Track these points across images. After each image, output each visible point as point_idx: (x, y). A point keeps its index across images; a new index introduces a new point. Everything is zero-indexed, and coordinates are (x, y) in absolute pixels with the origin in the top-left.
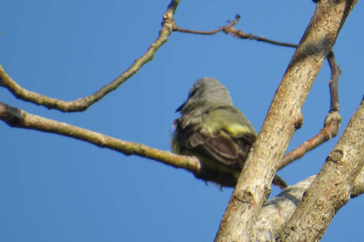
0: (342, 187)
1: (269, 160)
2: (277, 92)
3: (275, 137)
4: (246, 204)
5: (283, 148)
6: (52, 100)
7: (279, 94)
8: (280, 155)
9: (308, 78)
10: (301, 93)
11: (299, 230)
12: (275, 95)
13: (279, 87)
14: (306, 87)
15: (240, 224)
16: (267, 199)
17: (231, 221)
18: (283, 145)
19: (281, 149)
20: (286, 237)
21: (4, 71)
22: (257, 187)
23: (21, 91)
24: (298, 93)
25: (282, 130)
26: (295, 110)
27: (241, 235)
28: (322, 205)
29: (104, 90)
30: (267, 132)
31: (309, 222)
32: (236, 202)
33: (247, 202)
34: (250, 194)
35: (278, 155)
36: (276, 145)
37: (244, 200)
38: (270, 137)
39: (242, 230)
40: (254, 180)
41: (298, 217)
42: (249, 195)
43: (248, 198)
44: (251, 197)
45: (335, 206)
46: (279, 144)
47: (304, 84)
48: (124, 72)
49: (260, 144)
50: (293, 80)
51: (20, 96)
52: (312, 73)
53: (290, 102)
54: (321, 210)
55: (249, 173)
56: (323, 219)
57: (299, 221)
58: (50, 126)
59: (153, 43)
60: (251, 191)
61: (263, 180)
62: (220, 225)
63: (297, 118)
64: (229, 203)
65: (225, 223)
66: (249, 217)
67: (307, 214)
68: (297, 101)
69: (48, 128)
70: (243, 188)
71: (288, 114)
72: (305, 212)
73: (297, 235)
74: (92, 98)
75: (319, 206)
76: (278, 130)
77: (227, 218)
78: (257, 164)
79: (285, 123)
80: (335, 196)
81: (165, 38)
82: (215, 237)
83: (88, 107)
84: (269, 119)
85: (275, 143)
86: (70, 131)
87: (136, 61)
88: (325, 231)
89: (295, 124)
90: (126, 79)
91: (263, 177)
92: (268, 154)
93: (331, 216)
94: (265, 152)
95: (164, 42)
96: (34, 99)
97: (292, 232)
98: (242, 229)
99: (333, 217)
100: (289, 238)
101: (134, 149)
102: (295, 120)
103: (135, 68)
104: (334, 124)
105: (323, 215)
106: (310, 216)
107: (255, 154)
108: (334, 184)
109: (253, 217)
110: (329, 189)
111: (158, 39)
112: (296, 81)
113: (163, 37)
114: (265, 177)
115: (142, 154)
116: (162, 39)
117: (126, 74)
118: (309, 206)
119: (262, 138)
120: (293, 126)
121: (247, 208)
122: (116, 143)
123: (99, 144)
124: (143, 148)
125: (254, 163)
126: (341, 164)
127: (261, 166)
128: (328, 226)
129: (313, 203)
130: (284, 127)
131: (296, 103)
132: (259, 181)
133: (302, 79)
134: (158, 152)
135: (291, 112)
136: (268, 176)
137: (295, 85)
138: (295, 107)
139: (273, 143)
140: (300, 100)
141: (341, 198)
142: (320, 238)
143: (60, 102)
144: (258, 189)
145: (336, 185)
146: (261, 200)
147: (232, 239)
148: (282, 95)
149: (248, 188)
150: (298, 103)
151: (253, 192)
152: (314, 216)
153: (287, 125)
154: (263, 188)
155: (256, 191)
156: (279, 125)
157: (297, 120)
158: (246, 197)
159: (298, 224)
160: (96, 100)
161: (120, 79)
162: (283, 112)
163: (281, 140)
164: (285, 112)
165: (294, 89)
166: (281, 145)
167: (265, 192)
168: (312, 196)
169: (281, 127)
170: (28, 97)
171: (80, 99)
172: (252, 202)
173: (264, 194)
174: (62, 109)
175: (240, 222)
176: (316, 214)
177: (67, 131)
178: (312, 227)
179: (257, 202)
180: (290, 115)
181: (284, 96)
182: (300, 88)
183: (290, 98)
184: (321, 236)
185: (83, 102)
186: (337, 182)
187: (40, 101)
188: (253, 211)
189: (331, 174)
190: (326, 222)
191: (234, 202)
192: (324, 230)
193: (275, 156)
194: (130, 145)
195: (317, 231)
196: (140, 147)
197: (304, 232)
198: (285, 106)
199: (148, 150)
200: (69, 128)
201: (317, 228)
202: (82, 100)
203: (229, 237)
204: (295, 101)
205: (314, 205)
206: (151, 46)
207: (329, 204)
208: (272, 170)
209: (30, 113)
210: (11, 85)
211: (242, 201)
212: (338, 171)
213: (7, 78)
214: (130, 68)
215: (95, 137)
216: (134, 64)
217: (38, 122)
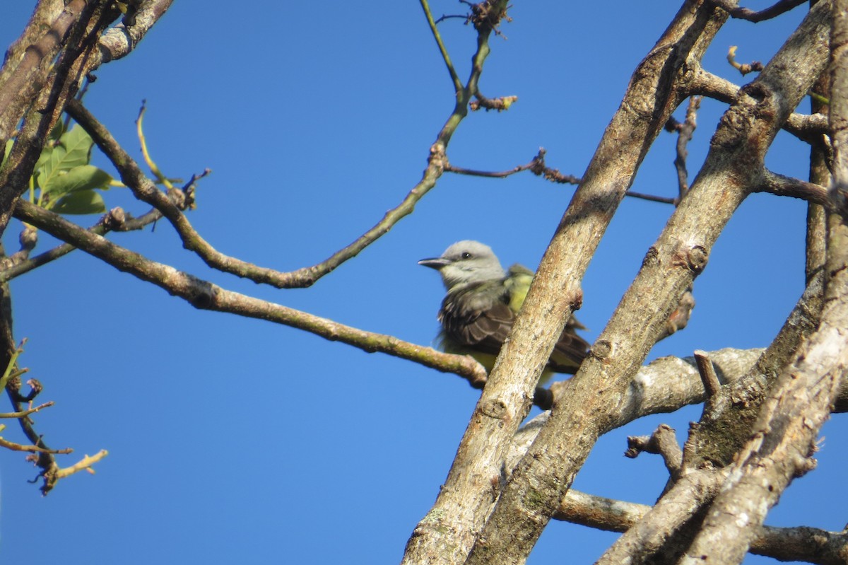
0: (609, 395)
1: (531, 356)
2: (544, 255)
3: (540, 322)
4: (495, 420)
5: (553, 339)
6: (262, 270)
7: (548, 259)
8: (547, 348)
9: (591, 235)
10: (580, 258)
11: (545, 459)
12: (542, 260)
13: (548, 248)
14: (588, 248)
15: (487, 449)
16: (527, 413)
17: (473, 444)
18: (553, 334)
19: (550, 339)
20: (527, 469)
21: (191, 226)
22: (512, 394)
23: (216, 256)
24: (575, 258)
25: (550, 311)
26: (571, 283)
27: (488, 466)
28: (579, 423)
29: (340, 256)
30: (529, 315)
31: (560, 448)
32: (482, 418)
33: (498, 418)
34: (502, 405)
35: (545, 349)
36: (542, 333)
37: (493, 415)
38: (533, 322)
39: (488, 459)
40: (509, 385)
41: (544, 440)
42: (500, 407)
43: (498, 411)
44: (503, 409)
45: (599, 424)
46: (547, 332)
47: (585, 244)
48: (369, 231)
49: (519, 331)
50: (569, 239)
51: (214, 264)
52: (597, 229)
53: (563, 271)
54: (578, 430)
55: (501, 375)
56: (581, 442)
57: (546, 446)
58: (255, 308)
59: (414, 188)
60: (504, 401)
61: (521, 385)
62: (458, 451)
63: (573, 294)
64: (472, 418)
65: (465, 449)
66: (500, 439)
67: (557, 435)
68: (574, 269)
69: (251, 310)
70: (493, 396)
71: (560, 288)
72: (555, 433)
73: (542, 467)
74: (321, 268)
75: (575, 423)
76: (545, 312)
77: (467, 441)
78: (514, 362)
79: (556, 301)
80: (599, 410)
81: (432, 181)
82: (449, 469)
83: (315, 281)
84: (533, 296)
85: (540, 330)
86: (284, 316)
87: (387, 214)
88: (584, 461)
89: (571, 303)
90: (372, 240)
91: (522, 381)
92: (530, 346)
93: (593, 439)
94: (525, 345)
95: (431, 187)
96: (235, 268)
97: (535, 462)
98: (490, 457)
99: (595, 440)
100: (531, 470)
101: (379, 343)
102: (571, 297)
103: (385, 225)
104: (682, 311)
105: (580, 436)
106: (561, 439)
107: (511, 348)
108: (597, 392)
109: (506, 439)
110: (590, 398)
111: (421, 183)
112: (573, 239)
113: (429, 180)
114: (525, 381)
115: (391, 351)
116: (427, 183)
117: (372, 234)
118: (560, 424)
119: (521, 324)
120: (568, 306)
121: (497, 426)
122: (353, 334)
123: (327, 335)
124: (392, 343)
125: (508, 360)
126: (608, 361)
127: (518, 365)
128: (589, 452)
129: (566, 420)
130: (554, 307)
131: (572, 273)
132: (516, 386)
133: (582, 236)
134: (414, 348)
135: (565, 285)
136: (529, 379)
137: (571, 245)
138: (571, 278)
139: (538, 331)
140: (578, 268)
141: (608, 412)
142: (577, 471)
143: (273, 274)
144: (513, 398)
145: (601, 392)
146: (519, 414)
147: (473, 472)
148: (551, 260)
149: (499, 396)
150: (575, 271)
151: (506, 403)
152: (567, 439)
153: (558, 304)
154: (522, 397)
155: (511, 401)
156: (546, 304)
157: (574, 297)
158: (496, 409)
159: (544, 451)
160: (326, 271)
161: (363, 241)
162: (552, 285)
163: (550, 326)
164: (556, 286)
165: (569, 251)
166: (549, 334)
167: (525, 403)
168: (565, 408)
169: (549, 307)
170: (226, 265)
171: (303, 269)
172: (505, 417)
173: (524, 405)
174: (276, 284)
175: (486, 447)
176: (570, 435)
177: (279, 315)
178: (565, 454)
179: (512, 418)
180: (563, 289)
181: (555, 262)
182: (579, 250)
183: (563, 265)
184: (578, 468)
185: (307, 274)
186: (602, 389)
187: (244, 272)
188: (507, 431)
189: (593, 377)
190: (585, 447)
191: (479, 417)
192: (582, 459)
193: (540, 350)
194: (373, 337)
195: (572, 460)
196: (388, 340)
197: (552, 462)
198: (556, 277)
199: (400, 346)
200: (283, 311)
201: (572, 456)
202: (305, 271)
203: (470, 468)
204: (571, 269)
205: (567, 423)
206: (411, 193)
207: (589, 421)
208: (536, 371)
209: (225, 287)
210: (201, 246)
211: (490, 416)
212: (604, 373)
213: (195, 237)
214: (377, 225)
215: (322, 325)
216: (384, 219)
217: (237, 302)
